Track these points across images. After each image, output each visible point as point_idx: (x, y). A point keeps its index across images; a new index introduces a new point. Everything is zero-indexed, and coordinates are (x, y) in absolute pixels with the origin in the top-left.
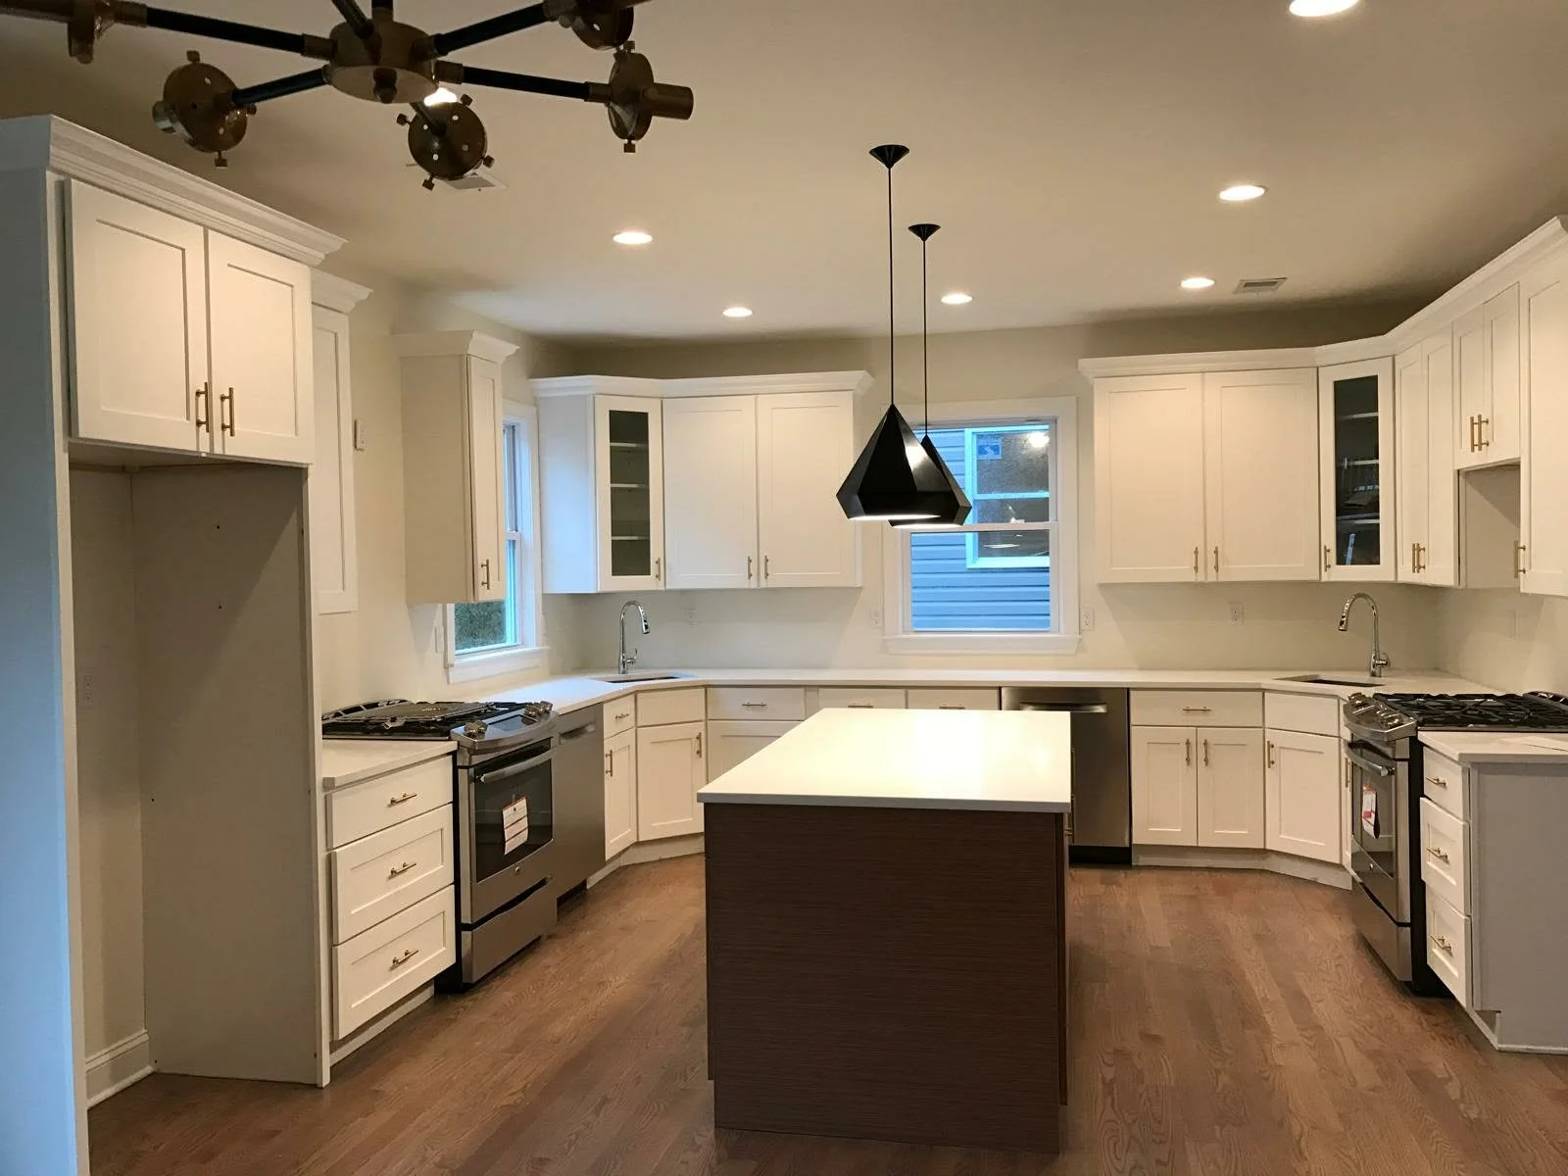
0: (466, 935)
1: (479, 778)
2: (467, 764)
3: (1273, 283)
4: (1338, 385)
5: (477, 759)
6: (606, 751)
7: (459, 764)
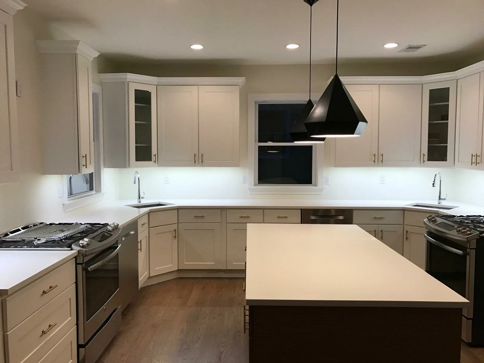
0: (82, 350)
1: (87, 268)
2: (81, 262)
3: (418, 48)
4: (431, 91)
5: (86, 259)
6: (139, 240)
7: (78, 262)
